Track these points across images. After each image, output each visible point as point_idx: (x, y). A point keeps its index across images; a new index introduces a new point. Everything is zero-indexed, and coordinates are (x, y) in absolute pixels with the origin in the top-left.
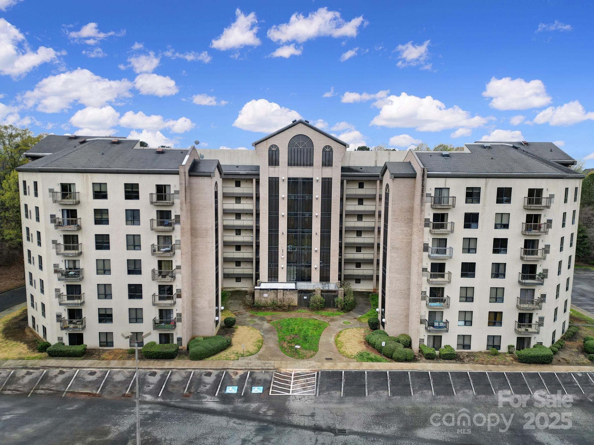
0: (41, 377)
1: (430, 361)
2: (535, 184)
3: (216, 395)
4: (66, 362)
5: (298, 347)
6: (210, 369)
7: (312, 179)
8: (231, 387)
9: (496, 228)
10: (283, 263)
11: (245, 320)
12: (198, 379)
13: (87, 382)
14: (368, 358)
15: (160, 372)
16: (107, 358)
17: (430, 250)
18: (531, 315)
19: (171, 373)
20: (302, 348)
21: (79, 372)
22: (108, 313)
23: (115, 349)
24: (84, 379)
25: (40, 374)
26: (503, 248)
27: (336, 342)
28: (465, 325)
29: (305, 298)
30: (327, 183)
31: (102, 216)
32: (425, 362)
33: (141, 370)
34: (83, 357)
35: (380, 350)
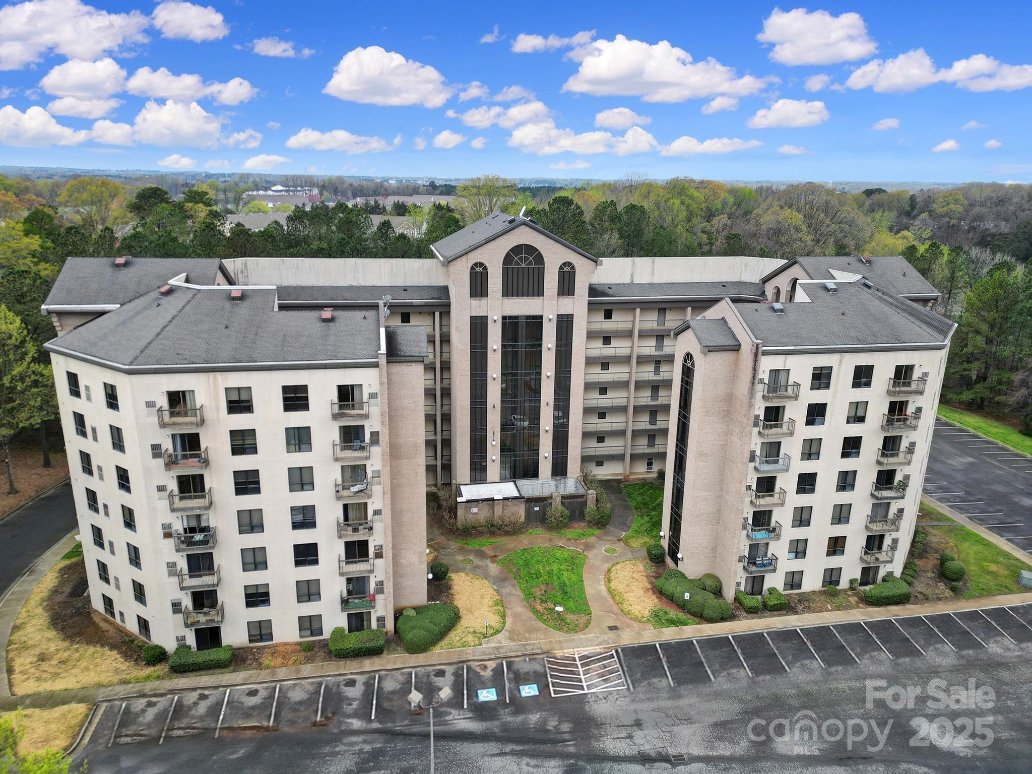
0: (172, 708)
1: (753, 615)
2: (903, 358)
3: (465, 707)
4: (205, 680)
5: (559, 609)
6: (440, 664)
7: (541, 317)
8: (485, 691)
9: (848, 422)
10: (493, 453)
11: (456, 560)
12: (426, 684)
13: (249, 708)
14: (667, 621)
15: (361, 679)
16: (273, 664)
17: (757, 459)
18: (882, 537)
19: (379, 677)
20: (567, 610)
21: (230, 693)
22: (261, 590)
23: (277, 645)
24: (242, 703)
25: (169, 703)
26: (854, 450)
27: (609, 590)
28: (796, 557)
29: (537, 509)
30: (565, 325)
31: (244, 440)
32: (746, 618)
33: (329, 678)
34: (231, 668)
35: (682, 606)
